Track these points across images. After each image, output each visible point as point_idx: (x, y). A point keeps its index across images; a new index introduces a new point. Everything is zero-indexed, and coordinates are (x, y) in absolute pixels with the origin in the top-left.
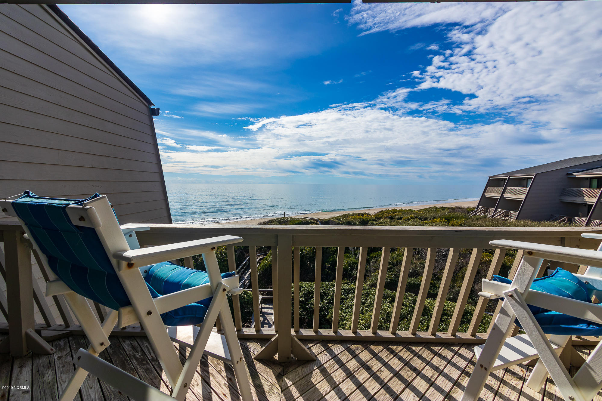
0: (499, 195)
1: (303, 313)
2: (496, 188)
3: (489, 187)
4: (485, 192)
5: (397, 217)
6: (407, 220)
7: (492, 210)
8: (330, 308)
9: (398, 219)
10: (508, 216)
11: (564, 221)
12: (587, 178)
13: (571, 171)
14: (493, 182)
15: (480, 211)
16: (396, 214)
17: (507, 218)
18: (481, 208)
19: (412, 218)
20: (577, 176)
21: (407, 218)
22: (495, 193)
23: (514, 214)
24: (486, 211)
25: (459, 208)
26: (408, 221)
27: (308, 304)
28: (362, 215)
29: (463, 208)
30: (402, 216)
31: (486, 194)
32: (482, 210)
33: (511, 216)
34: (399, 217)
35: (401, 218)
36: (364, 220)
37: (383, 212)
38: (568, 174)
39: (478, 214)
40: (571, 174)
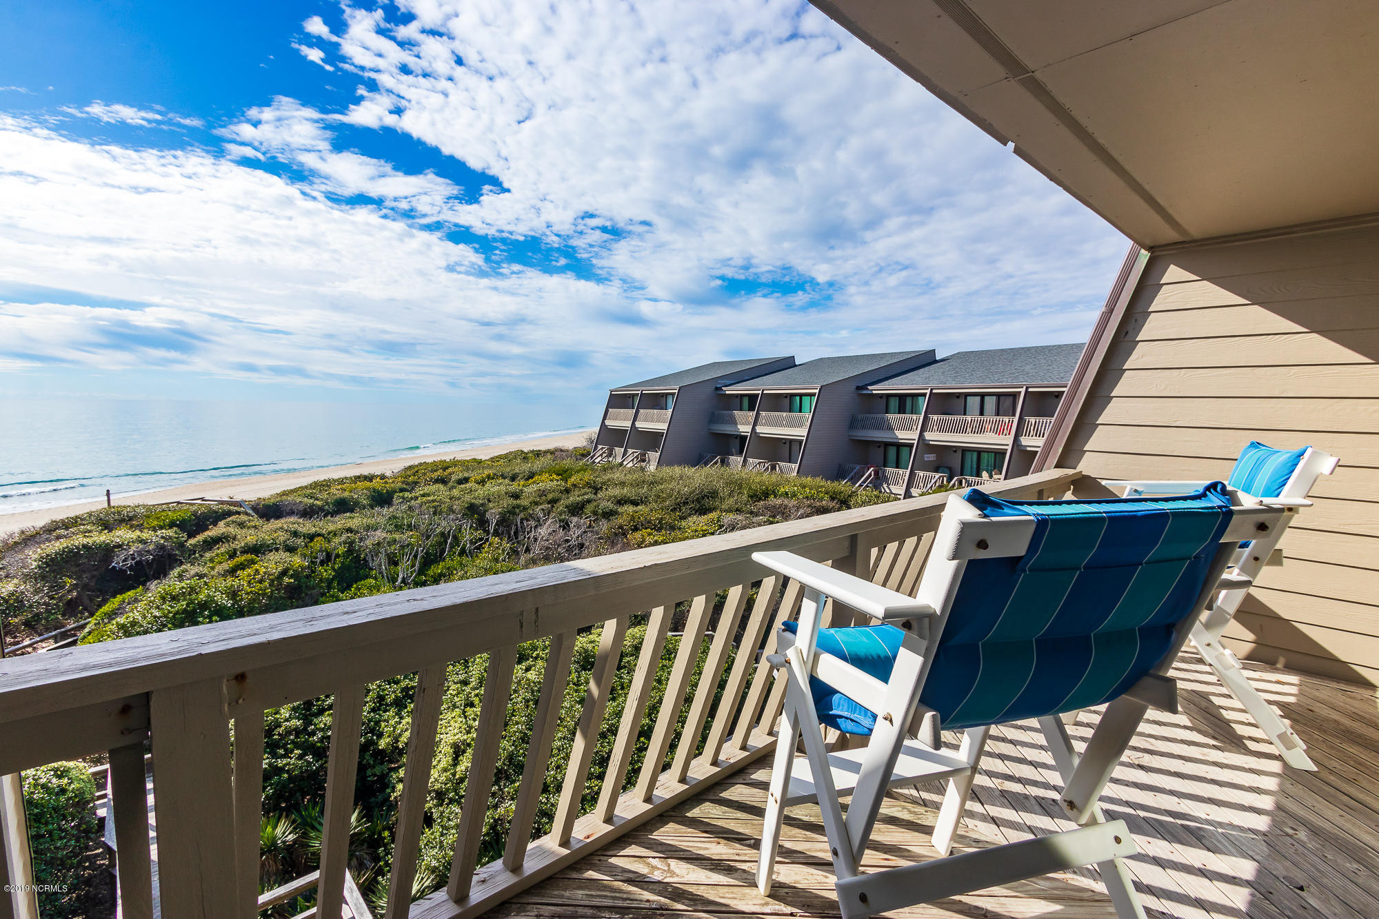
0: (629, 424)
1: (306, 760)
2: (622, 410)
3: (610, 410)
4: (605, 418)
5: (454, 478)
6: (481, 482)
7: (619, 451)
8: (380, 721)
9: (460, 482)
10: (644, 461)
11: (716, 463)
12: (737, 396)
13: (720, 384)
14: (619, 400)
15: (601, 455)
16: (450, 470)
17: (643, 464)
18: (602, 448)
19: (489, 477)
20: (727, 392)
21: (479, 478)
22: (621, 420)
23: (654, 456)
24: (610, 455)
25: (561, 450)
26: (483, 485)
27: (313, 733)
28: (370, 478)
29: (568, 451)
30: (466, 475)
31: (607, 422)
32: (604, 452)
33: (649, 461)
34: (461, 476)
35: (466, 480)
36: (378, 491)
37: (416, 469)
38: (717, 389)
39: (597, 461)
40: (720, 389)
